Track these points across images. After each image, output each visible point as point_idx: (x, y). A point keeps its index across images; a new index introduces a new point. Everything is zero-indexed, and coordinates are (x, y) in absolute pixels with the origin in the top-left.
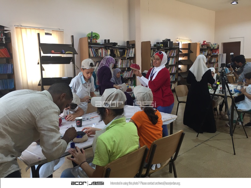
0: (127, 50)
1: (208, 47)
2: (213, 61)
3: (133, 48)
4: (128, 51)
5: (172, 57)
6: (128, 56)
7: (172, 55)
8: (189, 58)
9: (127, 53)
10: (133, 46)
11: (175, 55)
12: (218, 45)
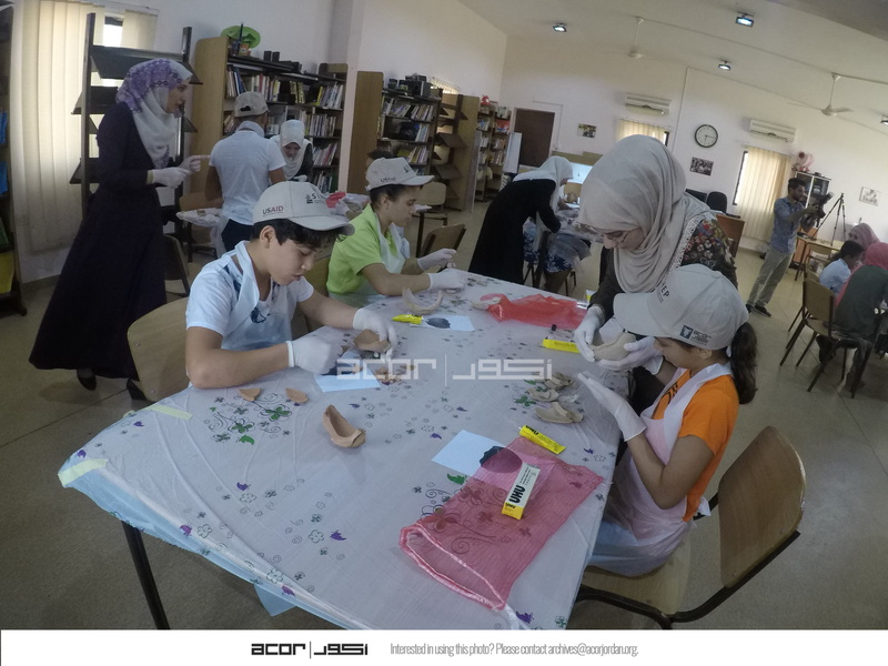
0: (325, 87)
1: (491, 112)
2: (497, 146)
3: (339, 83)
4: (328, 90)
5: (424, 123)
6: (326, 105)
7: (423, 119)
8: (455, 130)
9: (323, 96)
10: (341, 78)
11: (429, 119)
12: (510, 112)
